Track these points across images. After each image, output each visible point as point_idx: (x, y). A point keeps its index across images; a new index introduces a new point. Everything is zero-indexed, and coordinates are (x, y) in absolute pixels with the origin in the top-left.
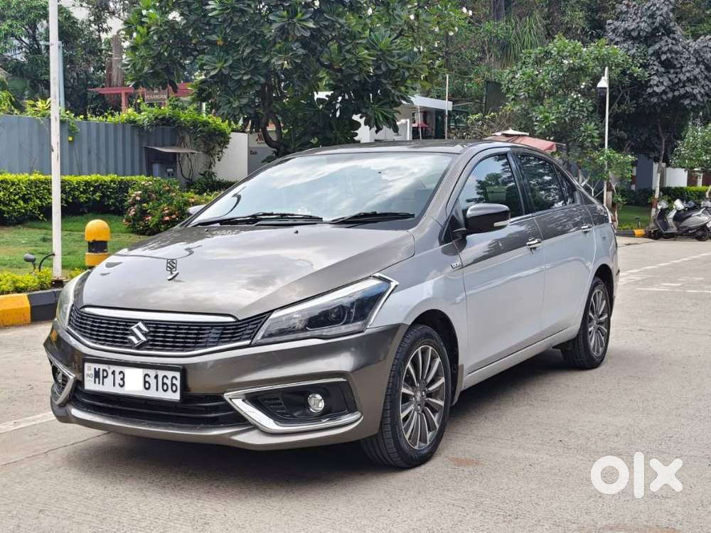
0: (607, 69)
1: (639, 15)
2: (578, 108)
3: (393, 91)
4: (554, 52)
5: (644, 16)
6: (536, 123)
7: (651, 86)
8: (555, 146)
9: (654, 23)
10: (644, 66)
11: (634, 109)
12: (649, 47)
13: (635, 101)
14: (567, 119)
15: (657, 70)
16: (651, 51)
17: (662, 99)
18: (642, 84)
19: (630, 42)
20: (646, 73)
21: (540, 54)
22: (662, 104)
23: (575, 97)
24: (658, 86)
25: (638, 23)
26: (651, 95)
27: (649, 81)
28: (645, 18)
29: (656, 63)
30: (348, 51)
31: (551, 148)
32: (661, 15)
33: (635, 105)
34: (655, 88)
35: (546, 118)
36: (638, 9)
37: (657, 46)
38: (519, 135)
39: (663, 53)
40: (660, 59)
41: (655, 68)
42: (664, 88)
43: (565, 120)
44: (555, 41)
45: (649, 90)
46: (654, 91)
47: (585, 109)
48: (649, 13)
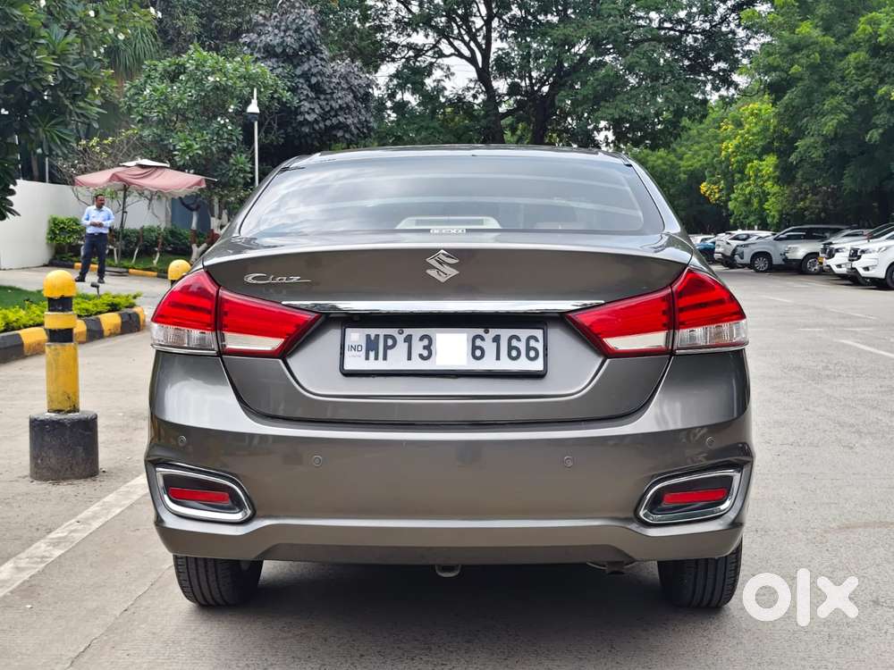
0: (255, 90)
1: (282, 28)
2: (226, 136)
3: (71, 107)
4: (190, 66)
5: (289, 29)
6: (176, 153)
7: (301, 113)
8: (204, 181)
9: (300, 39)
10: (294, 90)
11: (282, 140)
12: (295, 67)
13: (282, 131)
14: (214, 149)
15: (307, 95)
16: (298, 72)
17: (314, 129)
18: (291, 112)
19: (274, 60)
20: (295, 98)
21: (170, 66)
22: (313, 135)
23: (222, 122)
24: (309, 114)
25: (282, 37)
26: (302, 124)
27: (300, 107)
28: (291, 32)
29: (305, 86)
30: (23, 53)
31: (199, 183)
32: (309, 30)
33: (284, 136)
34: (307, 116)
35: (190, 146)
36: (280, 22)
37: (306, 67)
38: (157, 167)
39: (312, 75)
40: (310, 82)
41: (305, 92)
42: (316, 116)
43: (211, 150)
44: (190, 52)
45: (300, 118)
46: (305, 120)
47: (234, 138)
48: (294, 27)
